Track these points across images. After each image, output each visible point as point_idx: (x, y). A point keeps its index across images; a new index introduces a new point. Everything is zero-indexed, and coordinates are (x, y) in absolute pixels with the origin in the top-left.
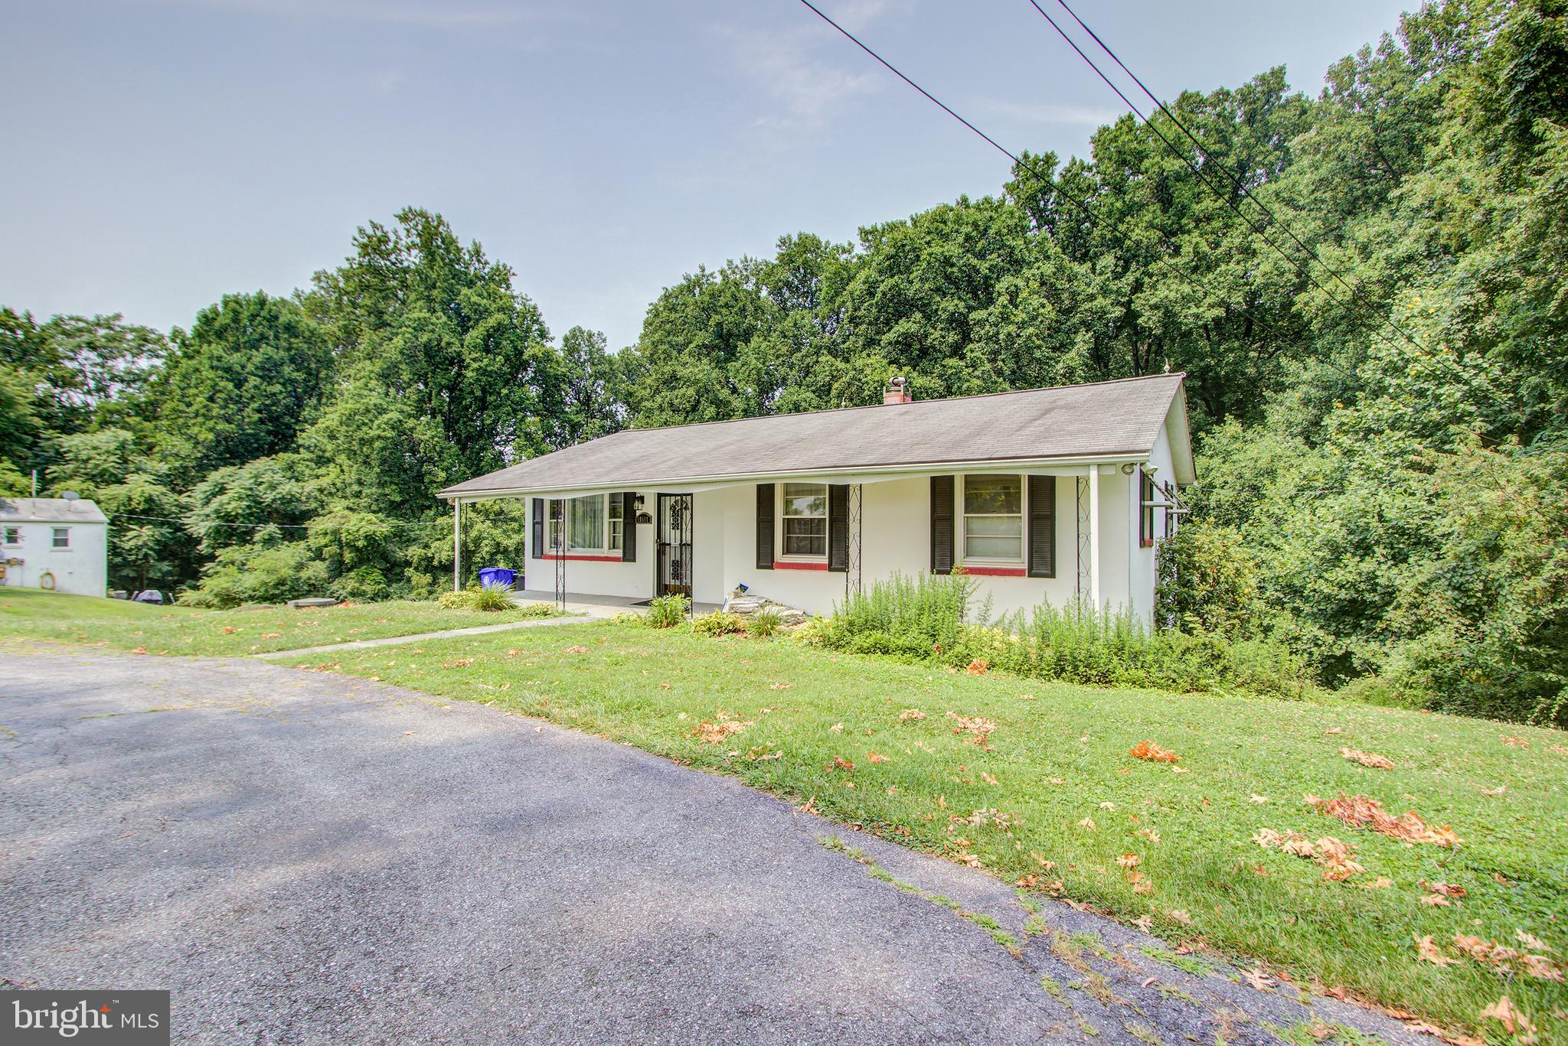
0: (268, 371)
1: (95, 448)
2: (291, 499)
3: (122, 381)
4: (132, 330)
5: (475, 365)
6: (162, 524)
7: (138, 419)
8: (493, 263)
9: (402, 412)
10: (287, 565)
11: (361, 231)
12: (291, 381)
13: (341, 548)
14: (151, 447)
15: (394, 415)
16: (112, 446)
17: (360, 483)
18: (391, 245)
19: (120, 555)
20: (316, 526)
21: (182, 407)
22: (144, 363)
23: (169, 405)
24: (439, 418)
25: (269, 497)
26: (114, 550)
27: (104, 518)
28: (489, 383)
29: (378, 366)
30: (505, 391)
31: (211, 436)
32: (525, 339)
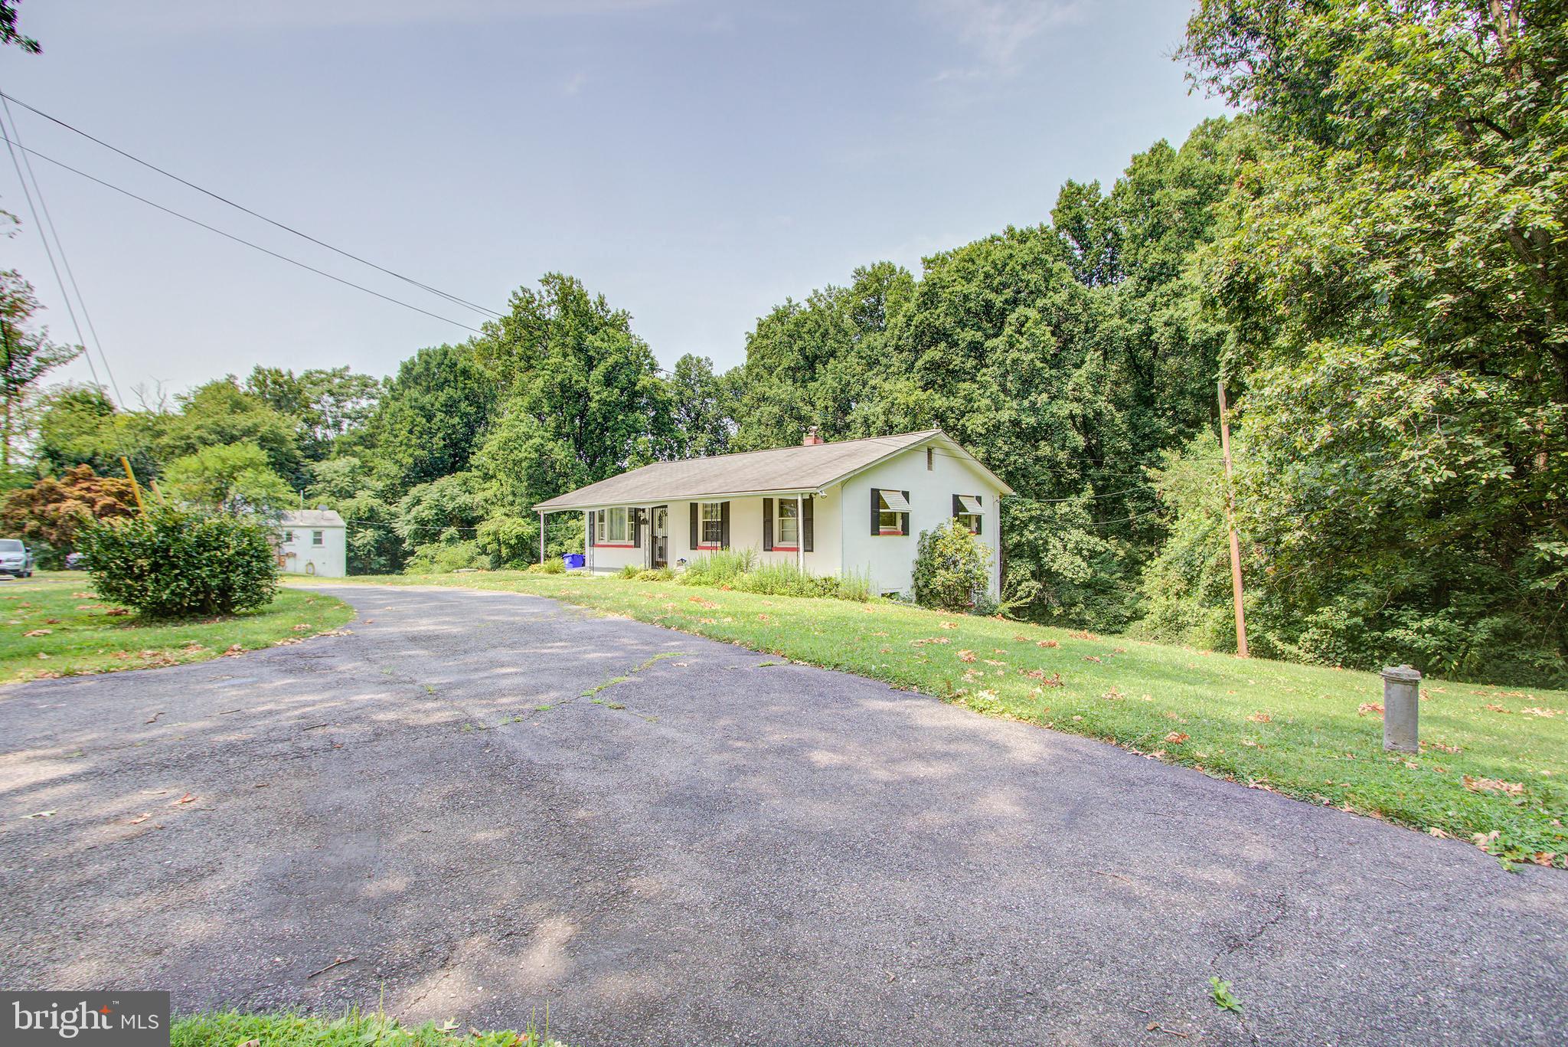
0: (450, 408)
1: (336, 472)
2: (463, 509)
3: (350, 418)
4: (357, 378)
5: (597, 398)
6: (379, 528)
7: (361, 448)
8: (613, 312)
9: (543, 438)
10: (463, 558)
11: (515, 294)
12: (466, 414)
13: (500, 545)
14: (371, 469)
15: (537, 441)
16: (348, 469)
17: (514, 494)
18: (537, 303)
19: (353, 551)
20: (482, 528)
21: (392, 439)
22: (364, 403)
23: (383, 437)
24: (571, 441)
25: (450, 507)
26: (349, 547)
27: (344, 524)
28: (609, 410)
29: (525, 401)
30: (620, 417)
31: (411, 460)
32: (638, 372)
